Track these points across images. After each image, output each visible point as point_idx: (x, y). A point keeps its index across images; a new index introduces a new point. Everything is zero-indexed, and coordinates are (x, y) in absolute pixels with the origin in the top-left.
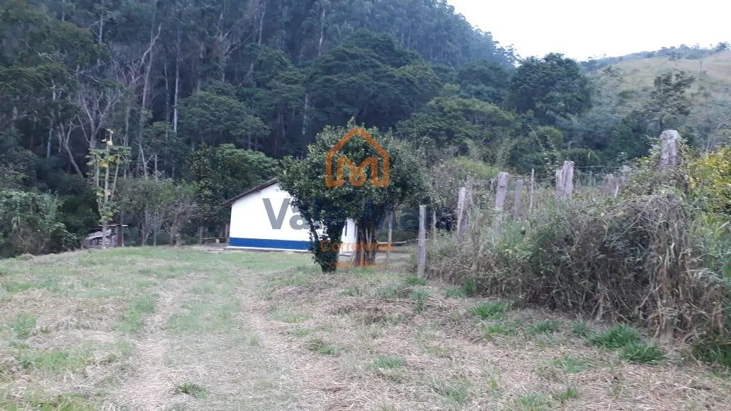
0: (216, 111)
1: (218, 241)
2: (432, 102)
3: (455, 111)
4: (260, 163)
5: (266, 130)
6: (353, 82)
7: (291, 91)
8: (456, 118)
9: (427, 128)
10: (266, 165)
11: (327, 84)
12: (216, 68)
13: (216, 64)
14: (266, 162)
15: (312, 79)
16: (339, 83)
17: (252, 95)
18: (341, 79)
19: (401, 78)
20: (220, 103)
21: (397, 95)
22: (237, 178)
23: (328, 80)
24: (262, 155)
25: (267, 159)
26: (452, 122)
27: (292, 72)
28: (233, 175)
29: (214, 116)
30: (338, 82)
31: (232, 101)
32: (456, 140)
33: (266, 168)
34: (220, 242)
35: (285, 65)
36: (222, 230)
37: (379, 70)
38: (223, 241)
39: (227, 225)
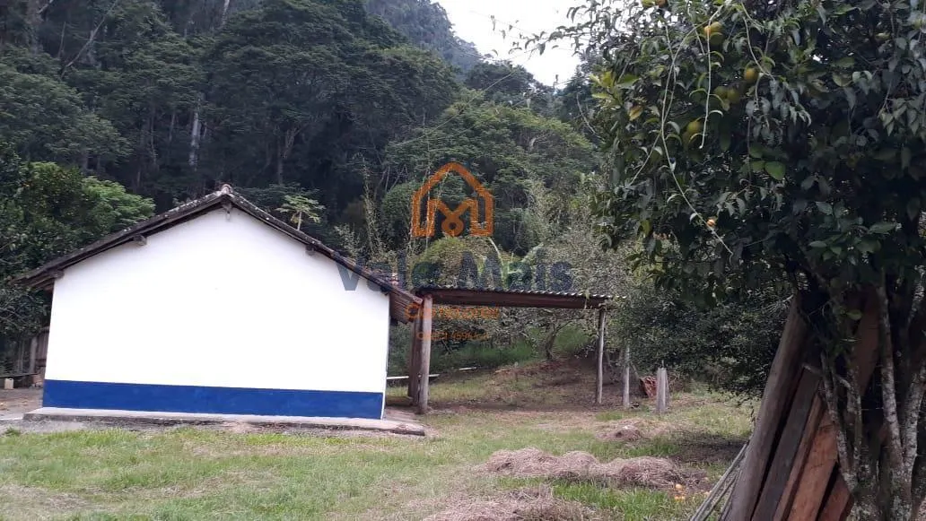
0: (17, 100)
1: (9, 383)
2: (452, 110)
3: (497, 126)
4: (114, 204)
5: (124, 147)
6: (305, 60)
7: (176, 72)
8: (499, 139)
9: (446, 155)
10: (128, 209)
11: (251, 62)
12: (19, 25)
13: (21, 16)
14: (126, 203)
15: (217, 53)
16: (276, 61)
17: (92, 83)
18: (280, 54)
19: (393, 63)
20: (27, 85)
21: (387, 92)
22: (66, 220)
23: (252, 55)
24: (119, 188)
25: (128, 197)
26: (492, 146)
27: (174, 42)
28: (54, 212)
29: (13, 111)
30: (273, 59)
31: (51, 83)
32: (502, 179)
33: (126, 215)
34: (16, 386)
35: (161, 33)
36: (22, 354)
37: (351, 45)
38: (23, 383)
39: (34, 343)
